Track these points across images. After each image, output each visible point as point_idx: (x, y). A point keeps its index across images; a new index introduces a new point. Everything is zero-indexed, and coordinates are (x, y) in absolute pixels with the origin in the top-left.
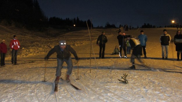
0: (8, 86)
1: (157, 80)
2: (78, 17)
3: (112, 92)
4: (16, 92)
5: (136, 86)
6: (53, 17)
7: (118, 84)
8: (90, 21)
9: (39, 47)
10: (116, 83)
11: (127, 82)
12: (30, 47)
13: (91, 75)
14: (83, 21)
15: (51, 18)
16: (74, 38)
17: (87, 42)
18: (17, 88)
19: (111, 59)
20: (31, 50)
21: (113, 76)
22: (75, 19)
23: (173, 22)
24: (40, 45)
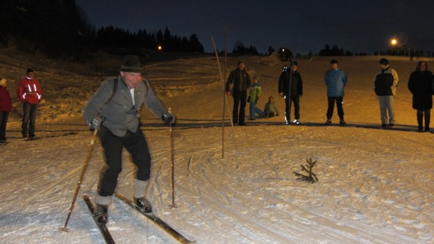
0: (32, 189)
1: (382, 173)
2: (167, 29)
3: (286, 200)
4: (57, 201)
5: (338, 187)
6: (107, 28)
7: (294, 183)
8: (197, 36)
9: (80, 99)
10: (289, 181)
11: (315, 179)
12: (60, 98)
13: (225, 163)
14: (179, 37)
15: (102, 28)
16: (163, 78)
17: (194, 87)
18: (57, 192)
19: (261, 127)
20: (62, 106)
21: (277, 165)
22: (160, 32)
23: (394, 42)
24: (82, 94)
